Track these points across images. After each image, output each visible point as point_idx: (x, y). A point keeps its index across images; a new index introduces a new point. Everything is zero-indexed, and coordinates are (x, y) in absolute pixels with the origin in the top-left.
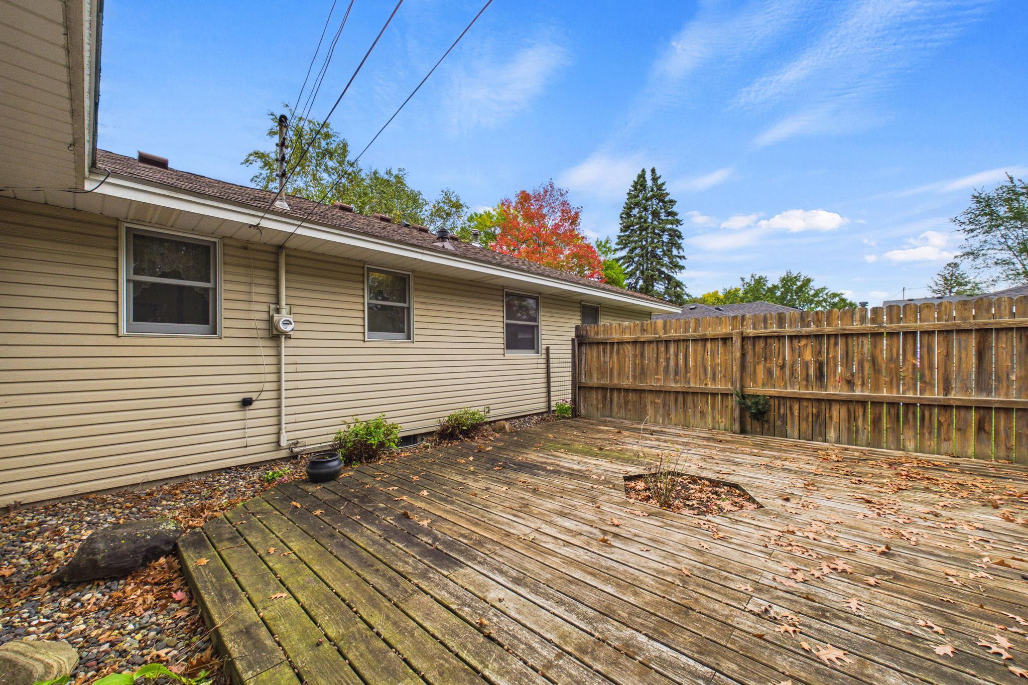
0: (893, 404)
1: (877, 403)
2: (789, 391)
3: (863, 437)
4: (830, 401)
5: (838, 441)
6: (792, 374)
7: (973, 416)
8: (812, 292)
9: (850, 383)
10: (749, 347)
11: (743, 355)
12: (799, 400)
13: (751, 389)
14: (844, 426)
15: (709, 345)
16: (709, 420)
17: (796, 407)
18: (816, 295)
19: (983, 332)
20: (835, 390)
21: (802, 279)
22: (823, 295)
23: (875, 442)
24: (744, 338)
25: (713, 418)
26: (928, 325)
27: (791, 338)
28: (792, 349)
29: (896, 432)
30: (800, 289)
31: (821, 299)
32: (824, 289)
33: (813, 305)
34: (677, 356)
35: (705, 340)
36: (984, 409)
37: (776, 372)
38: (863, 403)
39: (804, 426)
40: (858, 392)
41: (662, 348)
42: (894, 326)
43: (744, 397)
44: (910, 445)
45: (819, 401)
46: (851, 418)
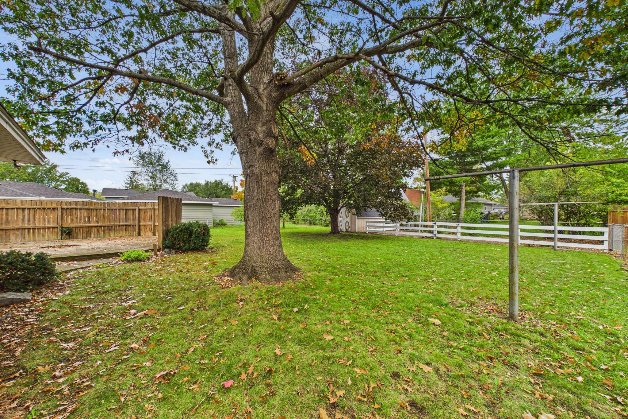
0: (108, 226)
1: (104, 226)
2: (79, 225)
3: (101, 235)
4: (92, 227)
5: (94, 237)
6: (80, 220)
7: (124, 227)
8: (58, 174)
9: (97, 222)
10: (64, 212)
11: (62, 214)
12: (82, 227)
13: (65, 226)
14: (96, 233)
15: (46, 210)
16: (46, 237)
17: (81, 229)
18: (61, 176)
19: (126, 210)
20: (93, 224)
21: (50, 164)
22: (66, 178)
23: (104, 236)
24: (62, 209)
25: (48, 236)
26: (116, 208)
27: (80, 209)
28: (80, 213)
29: (109, 233)
30: (49, 170)
31: (65, 179)
32: (67, 173)
33: (58, 183)
34: (29, 215)
35: (44, 209)
36: (126, 226)
37: (74, 219)
38: (101, 227)
39: (84, 234)
40: (100, 224)
41: (21, 212)
42: (108, 207)
43: (62, 228)
44: (112, 236)
45: (89, 227)
46: (98, 231)
